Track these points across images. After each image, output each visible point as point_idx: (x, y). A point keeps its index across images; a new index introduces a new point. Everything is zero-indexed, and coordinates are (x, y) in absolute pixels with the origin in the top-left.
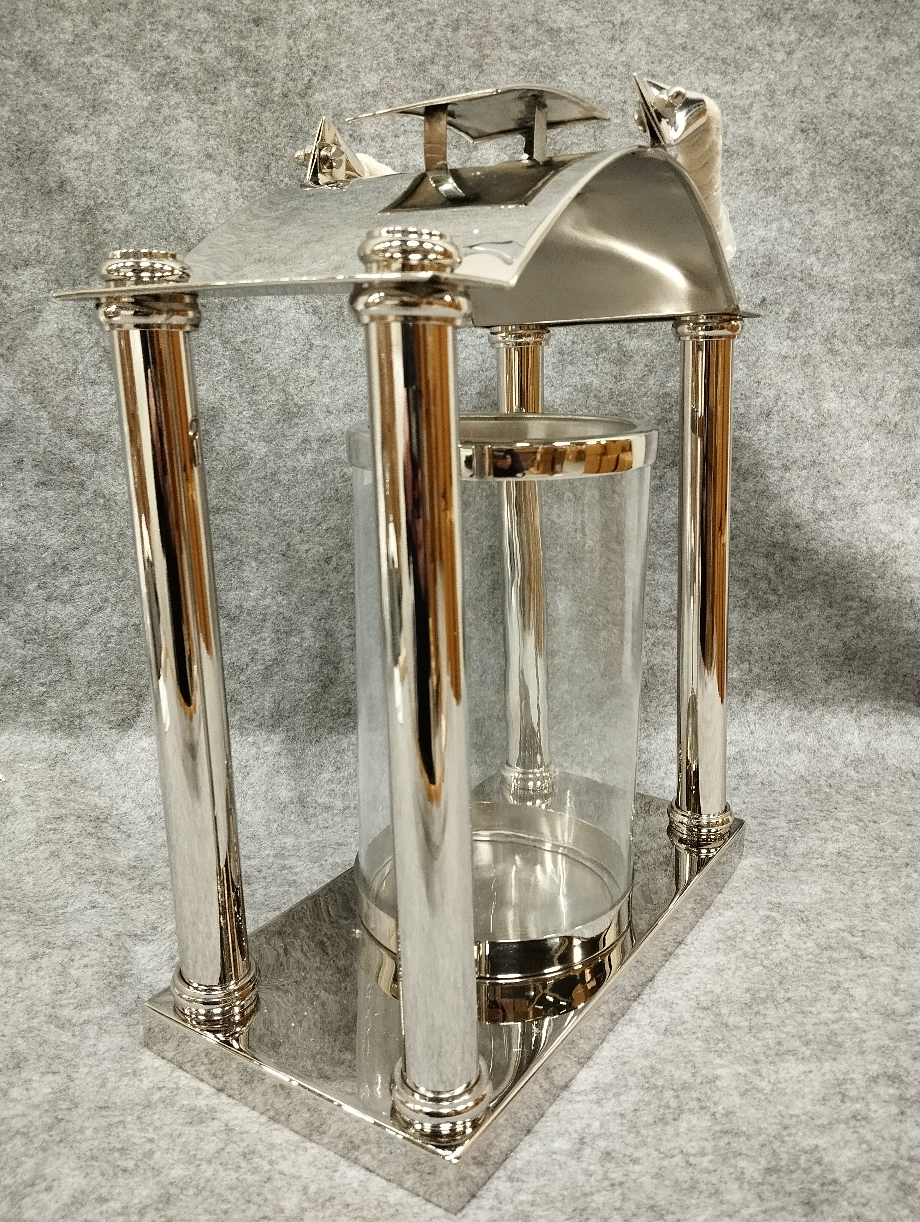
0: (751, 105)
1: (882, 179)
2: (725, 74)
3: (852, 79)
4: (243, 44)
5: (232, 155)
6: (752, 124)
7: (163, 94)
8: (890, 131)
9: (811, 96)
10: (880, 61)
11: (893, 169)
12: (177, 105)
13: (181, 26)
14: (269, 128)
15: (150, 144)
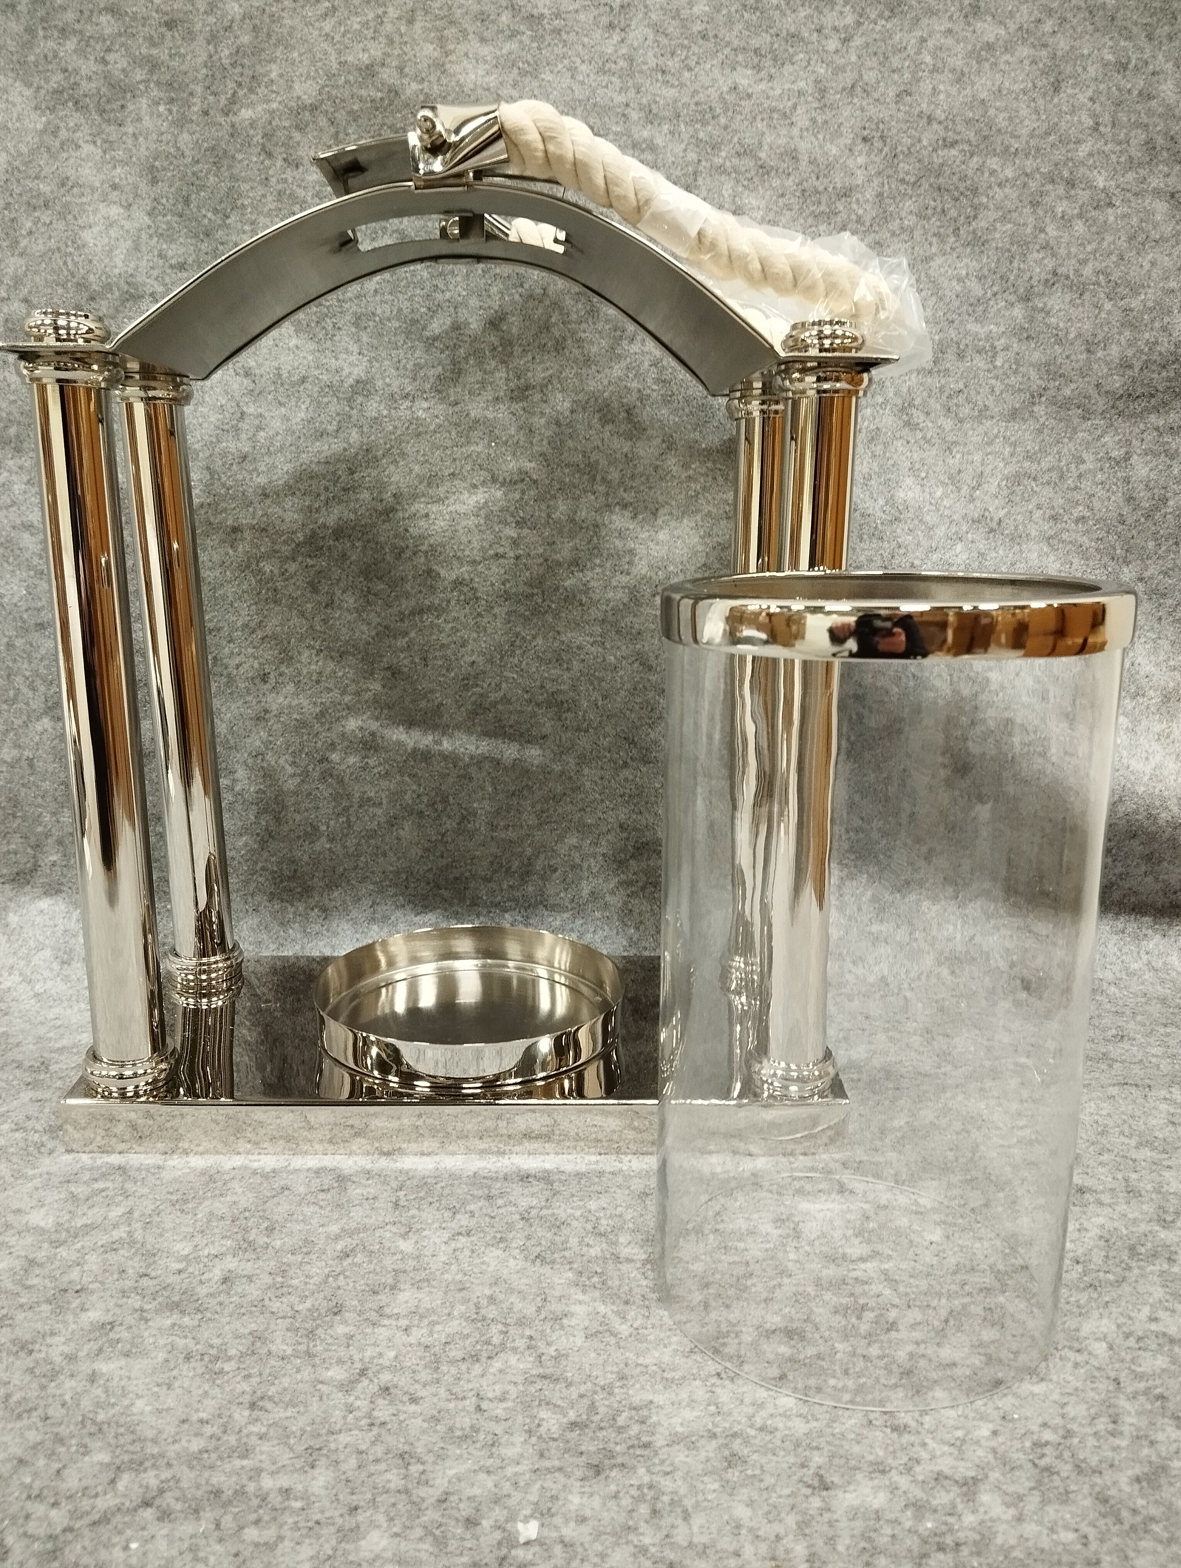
0: (795, 107)
1: (976, 201)
2: (758, 68)
3: (932, 72)
4: (154, 52)
5: (144, 186)
6: (796, 131)
7: (61, 114)
8: (985, 138)
9: (876, 96)
10: (969, 47)
11: (990, 187)
12: (78, 127)
13: (81, 32)
14: (187, 153)
15: (43, 174)
